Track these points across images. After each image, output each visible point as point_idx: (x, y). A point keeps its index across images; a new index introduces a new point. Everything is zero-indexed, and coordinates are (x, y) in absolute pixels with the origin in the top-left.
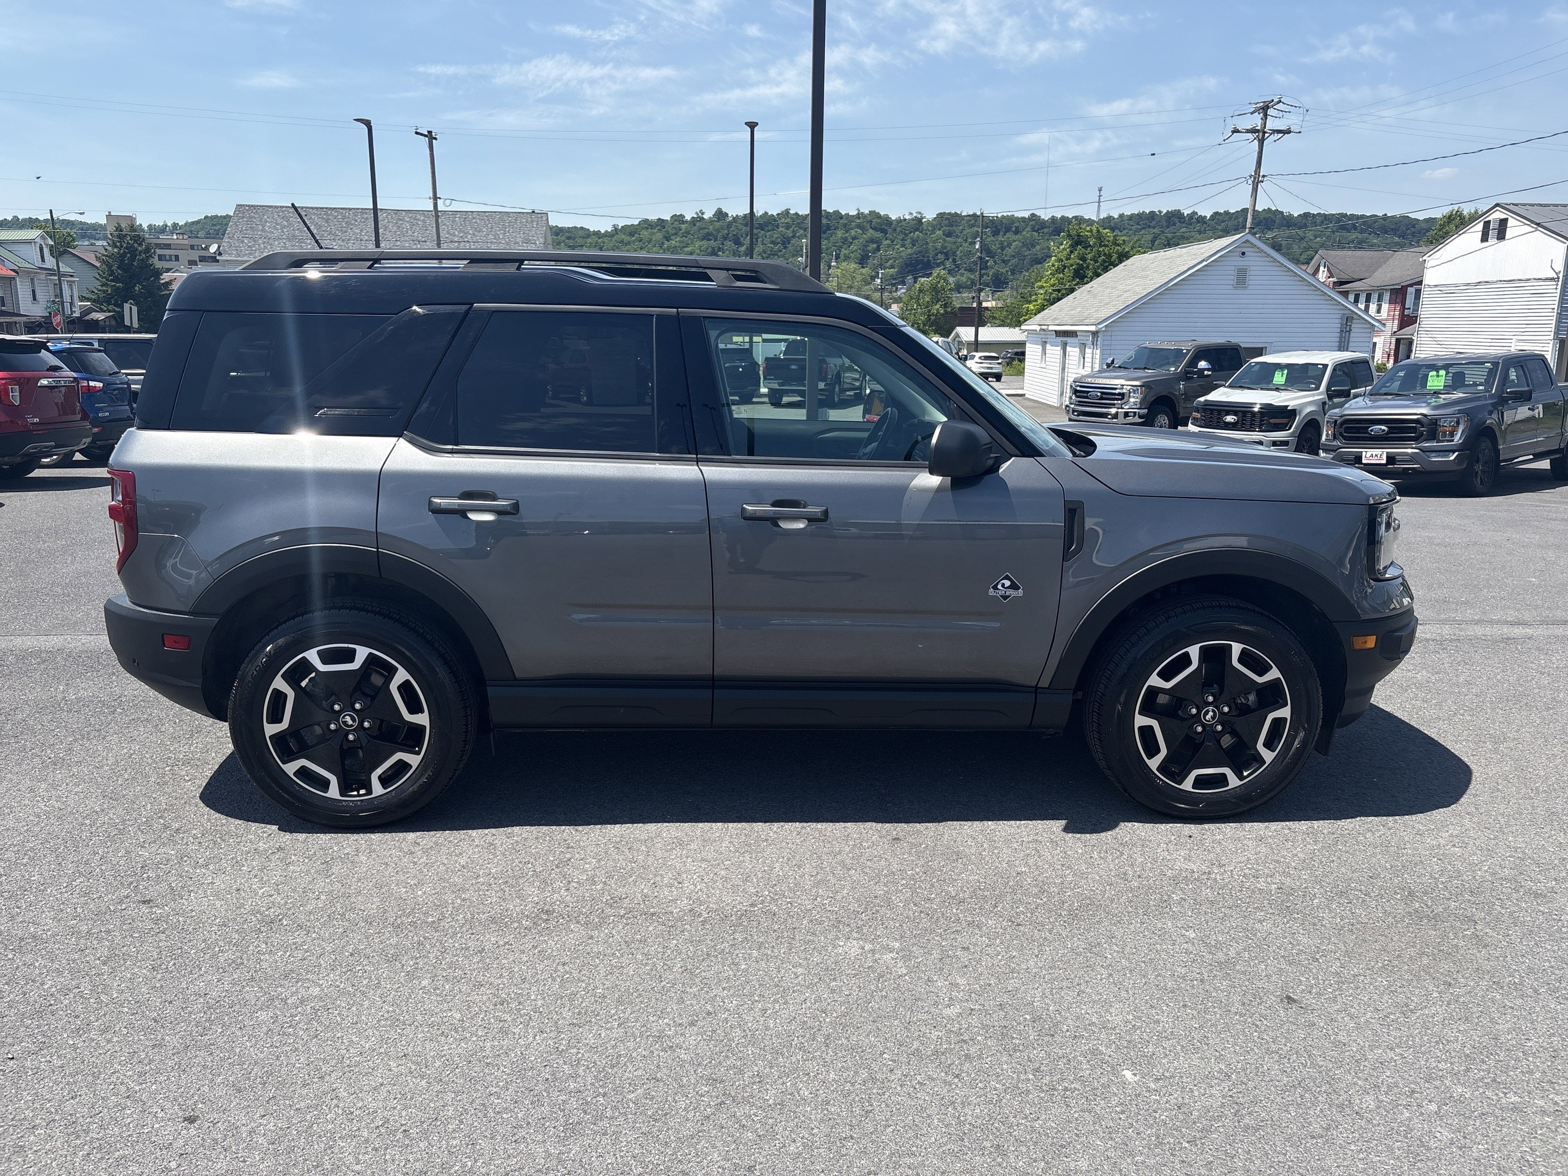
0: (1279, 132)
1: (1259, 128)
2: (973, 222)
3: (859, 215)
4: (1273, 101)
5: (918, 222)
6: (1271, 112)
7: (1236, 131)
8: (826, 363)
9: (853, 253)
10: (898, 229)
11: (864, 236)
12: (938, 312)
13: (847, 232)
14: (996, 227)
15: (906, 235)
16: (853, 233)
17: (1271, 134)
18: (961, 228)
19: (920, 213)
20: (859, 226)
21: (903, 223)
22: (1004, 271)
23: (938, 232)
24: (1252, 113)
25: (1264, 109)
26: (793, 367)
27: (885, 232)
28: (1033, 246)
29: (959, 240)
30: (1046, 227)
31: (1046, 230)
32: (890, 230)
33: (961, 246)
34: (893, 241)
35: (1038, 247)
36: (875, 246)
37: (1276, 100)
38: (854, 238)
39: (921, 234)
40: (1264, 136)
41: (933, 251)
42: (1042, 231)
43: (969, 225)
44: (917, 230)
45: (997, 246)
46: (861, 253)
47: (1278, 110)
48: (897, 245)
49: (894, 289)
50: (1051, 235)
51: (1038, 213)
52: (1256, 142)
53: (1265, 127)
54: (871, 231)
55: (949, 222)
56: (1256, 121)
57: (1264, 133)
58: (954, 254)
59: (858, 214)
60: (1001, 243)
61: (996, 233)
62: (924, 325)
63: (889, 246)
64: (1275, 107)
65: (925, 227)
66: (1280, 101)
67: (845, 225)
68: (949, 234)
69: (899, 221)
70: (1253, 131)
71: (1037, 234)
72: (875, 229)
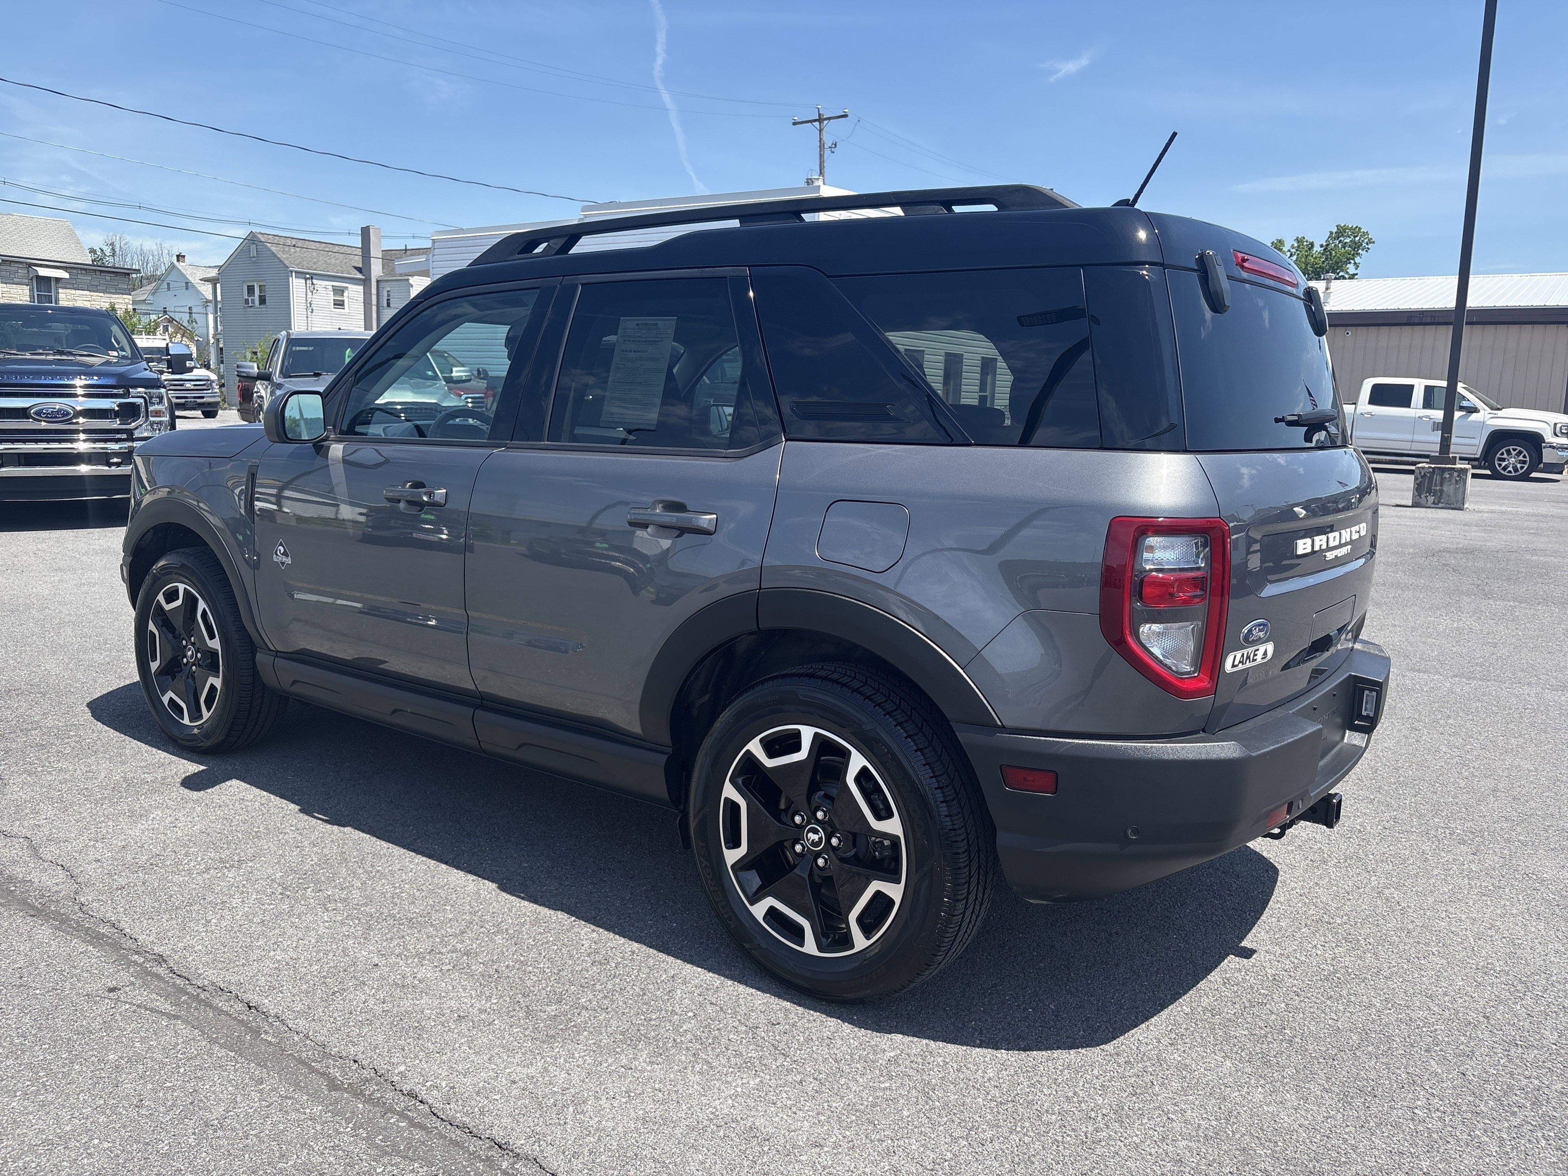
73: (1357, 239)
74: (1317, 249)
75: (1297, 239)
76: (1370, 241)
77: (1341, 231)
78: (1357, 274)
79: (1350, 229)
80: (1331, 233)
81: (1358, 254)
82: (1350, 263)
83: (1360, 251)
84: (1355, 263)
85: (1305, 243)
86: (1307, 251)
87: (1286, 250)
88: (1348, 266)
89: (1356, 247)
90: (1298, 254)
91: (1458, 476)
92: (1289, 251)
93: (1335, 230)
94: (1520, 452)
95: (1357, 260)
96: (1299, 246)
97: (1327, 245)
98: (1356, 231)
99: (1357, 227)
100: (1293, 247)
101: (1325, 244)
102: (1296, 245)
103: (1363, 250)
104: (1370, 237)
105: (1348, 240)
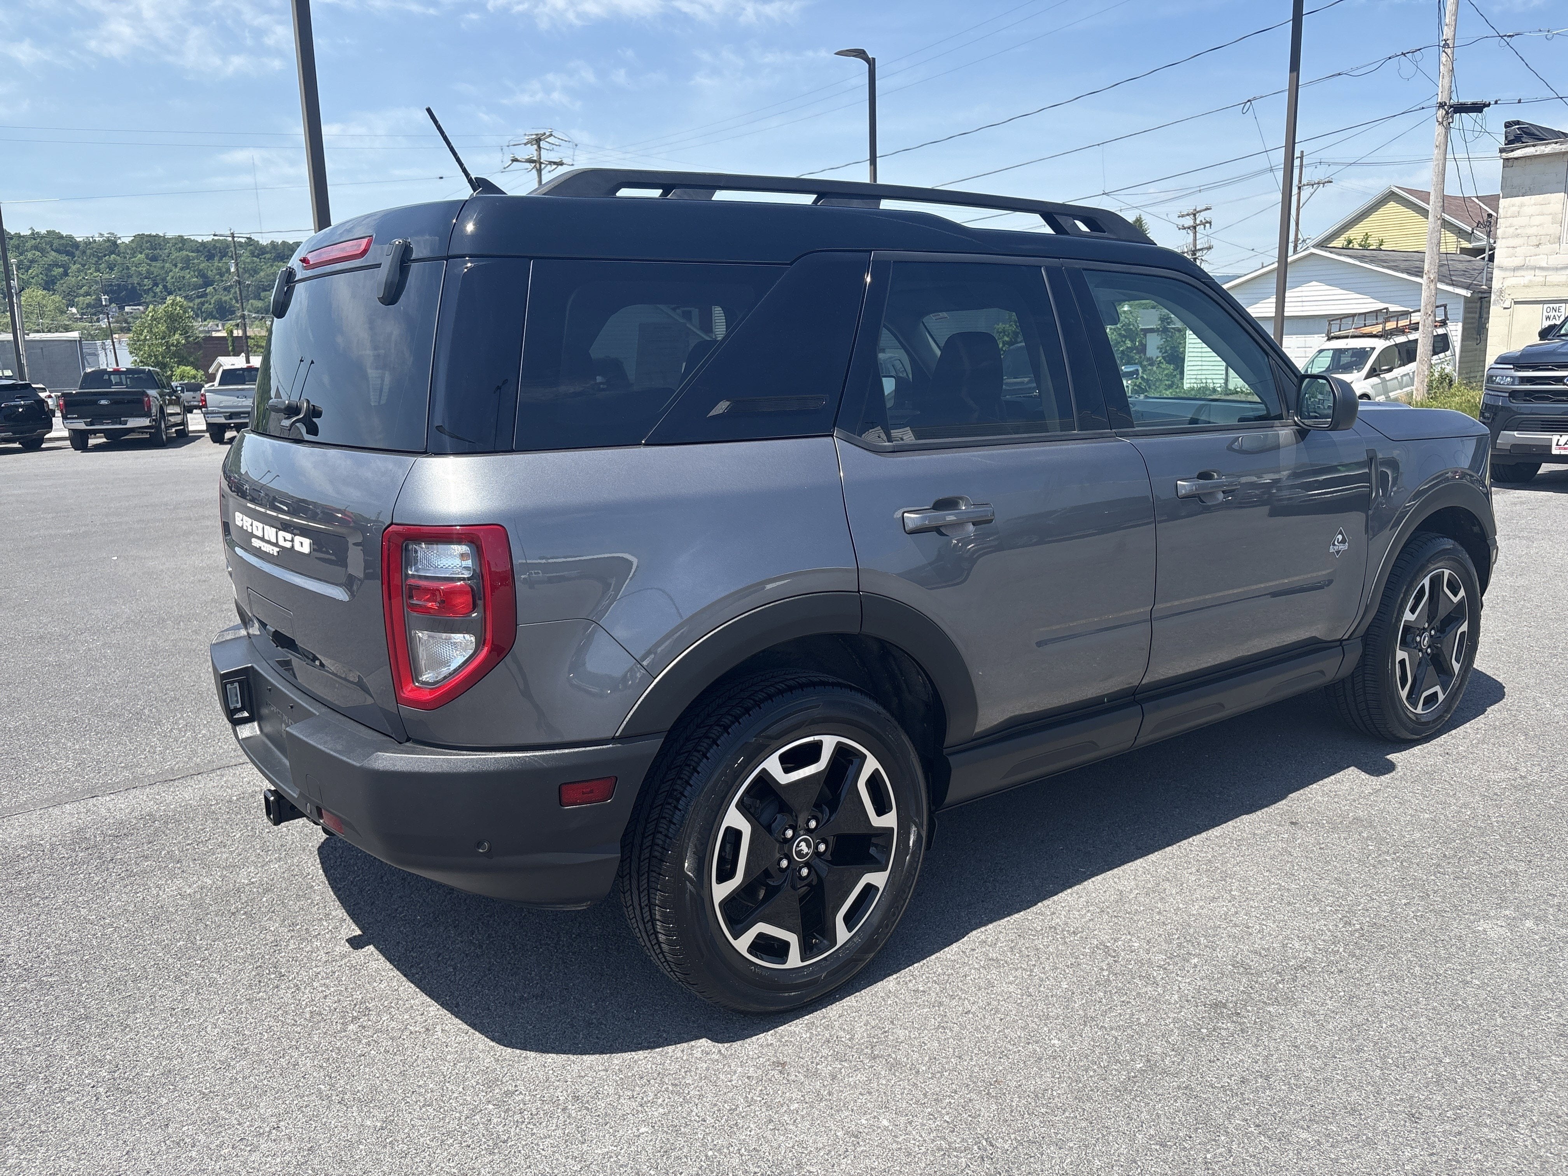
0: (555, 163)
1: (535, 158)
2: (180, 245)
3: (34, 236)
4: (545, 134)
5: (112, 245)
6: (542, 144)
7: (515, 160)
8: (147, 396)
9: (33, 278)
10: (88, 252)
11: (45, 259)
12: (178, 342)
13: (21, 254)
14: (209, 251)
15: (100, 258)
16: (29, 255)
17: (547, 165)
18: (167, 251)
19: (113, 234)
20: (35, 248)
21: (94, 245)
22: (227, 298)
23: (140, 256)
24: (525, 144)
25: (538, 141)
26: (103, 402)
27: (71, 254)
28: (256, 272)
29: (167, 265)
30: (267, 253)
31: (268, 256)
32: (77, 253)
33: (171, 271)
34: (83, 265)
35: (262, 274)
36: (61, 270)
37: (548, 134)
38: (32, 261)
39: (119, 258)
40: (540, 166)
41: (137, 277)
42: (263, 256)
43: (176, 249)
44: (112, 253)
45: (214, 271)
46: (45, 278)
47: (549, 143)
48: (89, 269)
49: (95, 318)
50: (274, 260)
51: (255, 237)
52: (534, 171)
53: (540, 158)
54: (53, 253)
55: (151, 245)
56: (531, 151)
57: (541, 163)
58: (164, 279)
59: (33, 234)
60: (219, 269)
61: (210, 257)
62: (164, 357)
63: (79, 271)
64: (547, 140)
65: (122, 250)
66: (551, 135)
67: (17, 247)
68: (154, 259)
69: (88, 244)
70: (530, 161)
71: (258, 260)
72: (57, 251)
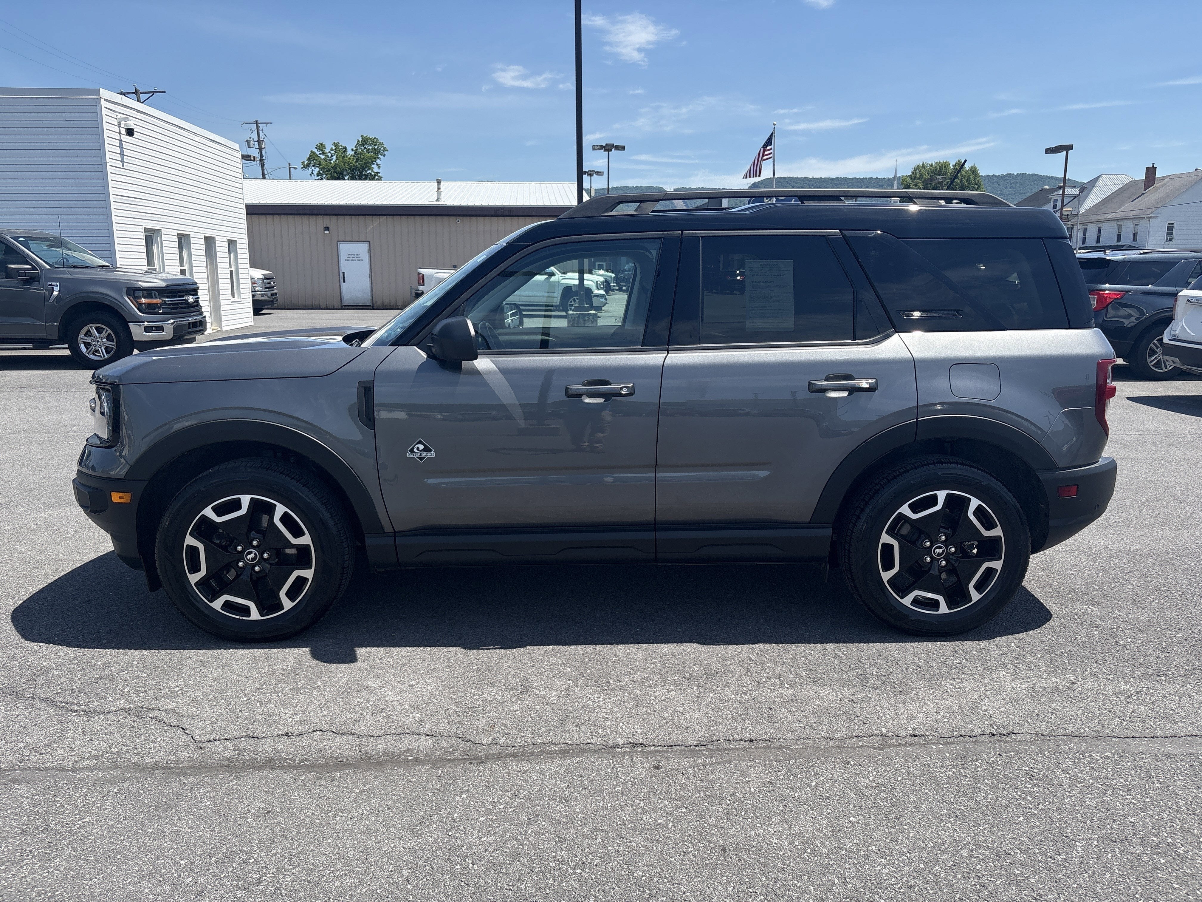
73: (376, 147)
74: (350, 152)
75: (334, 144)
76: (385, 150)
77: (365, 141)
78: (379, 173)
79: (371, 140)
80: (358, 141)
81: (379, 158)
82: (374, 164)
83: (380, 156)
84: (377, 165)
85: (340, 147)
86: (342, 153)
87: (328, 152)
88: (373, 166)
89: (377, 152)
90: (337, 155)
91: (593, 318)
92: (329, 152)
93: (360, 139)
94: (574, 300)
95: (378, 161)
96: (336, 149)
97: (357, 150)
98: (375, 141)
99: (375, 138)
100: (332, 149)
101: (354, 149)
102: (334, 148)
103: (381, 155)
104: (385, 146)
105: (370, 147)
